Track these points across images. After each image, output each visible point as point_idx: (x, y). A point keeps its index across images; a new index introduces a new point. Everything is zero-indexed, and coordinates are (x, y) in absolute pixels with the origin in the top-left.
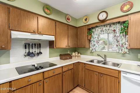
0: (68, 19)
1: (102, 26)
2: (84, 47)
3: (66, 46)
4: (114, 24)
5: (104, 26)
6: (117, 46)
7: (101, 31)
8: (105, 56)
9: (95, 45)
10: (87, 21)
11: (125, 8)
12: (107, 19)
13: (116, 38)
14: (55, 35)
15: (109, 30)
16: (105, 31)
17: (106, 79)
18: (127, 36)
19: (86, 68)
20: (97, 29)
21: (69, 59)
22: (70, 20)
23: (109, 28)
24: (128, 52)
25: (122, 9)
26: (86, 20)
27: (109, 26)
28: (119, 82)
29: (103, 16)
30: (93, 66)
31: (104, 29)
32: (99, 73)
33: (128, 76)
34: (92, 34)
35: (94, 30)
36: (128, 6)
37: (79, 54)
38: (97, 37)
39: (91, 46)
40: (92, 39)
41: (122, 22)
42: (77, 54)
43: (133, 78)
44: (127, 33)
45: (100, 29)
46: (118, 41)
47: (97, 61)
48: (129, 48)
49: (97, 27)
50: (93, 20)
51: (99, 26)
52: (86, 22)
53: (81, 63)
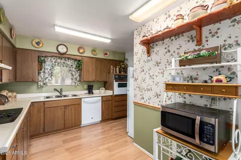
4: (68, 58)
6: (72, 79)
7: (56, 62)
8: (61, 90)
10: (40, 45)
11: (81, 51)
12: (67, 53)
17: (71, 109)
20: (49, 59)
23: (64, 61)
24: (79, 85)
25: (79, 50)
26: (38, 43)
27: (64, 59)
31: (59, 60)
32: (64, 106)
35: (46, 59)
38: (49, 69)
39: (40, 79)
41: (78, 60)
45: (54, 59)
51: (53, 57)
52: (37, 46)
53: (36, 104)
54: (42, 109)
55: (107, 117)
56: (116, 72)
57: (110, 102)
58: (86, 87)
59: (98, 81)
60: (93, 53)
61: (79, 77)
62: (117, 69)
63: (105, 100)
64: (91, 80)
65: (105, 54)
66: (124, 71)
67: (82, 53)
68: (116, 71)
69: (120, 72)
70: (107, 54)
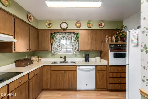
0: (30, 18)
1: (62, 33)
2: (47, 51)
3: (28, 50)
4: (70, 33)
5: (64, 33)
6: (73, 49)
7: (62, 37)
8: (65, 57)
9: (56, 48)
10: (51, 25)
12: (67, 29)
13: (72, 43)
14: (14, 35)
15: (67, 37)
16: (65, 37)
17: (68, 74)
18: (78, 43)
19: (52, 69)
20: (58, 34)
21: (30, 64)
22: (32, 20)
23: (67, 35)
24: (78, 53)
25: (76, 25)
26: (49, 24)
27: (67, 34)
28: (76, 73)
29: (64, 26)
30: (59, 67)
31: (64, 35)
32: (63, 71)
33: (81, 67)
34: (54, 38)
35: (55, 35)
36: (79, 24)
37: (40, 58)
38: (58, 42)
39: (53, 49)
40: (54, 43)
41: (76, 33)
42: (37, 59)
43: (83, 68)
44: (78, 41)
45: (61, 35)
46: (73, 46)
47: (59, 62)
48: (79, 51)
49: (58, 33)
50: (56, 26)
51: (60, 33)
52: (49, 26)
53: (46, 67)
54: (49, 71)
55: (101, 87)
56: (112, 42)
57: (105, 72)
58: (84, 55)
59: (93, 51)
60: (89, 25)
61: (78, 48)
62: (113, 38)
63: (99, 70)
64: (87, 50)
65: (100, 25)
66: (121, 40)
67: (79, 27)
68: (112, 40)
69: (116, 41)
70: (102, 25)
